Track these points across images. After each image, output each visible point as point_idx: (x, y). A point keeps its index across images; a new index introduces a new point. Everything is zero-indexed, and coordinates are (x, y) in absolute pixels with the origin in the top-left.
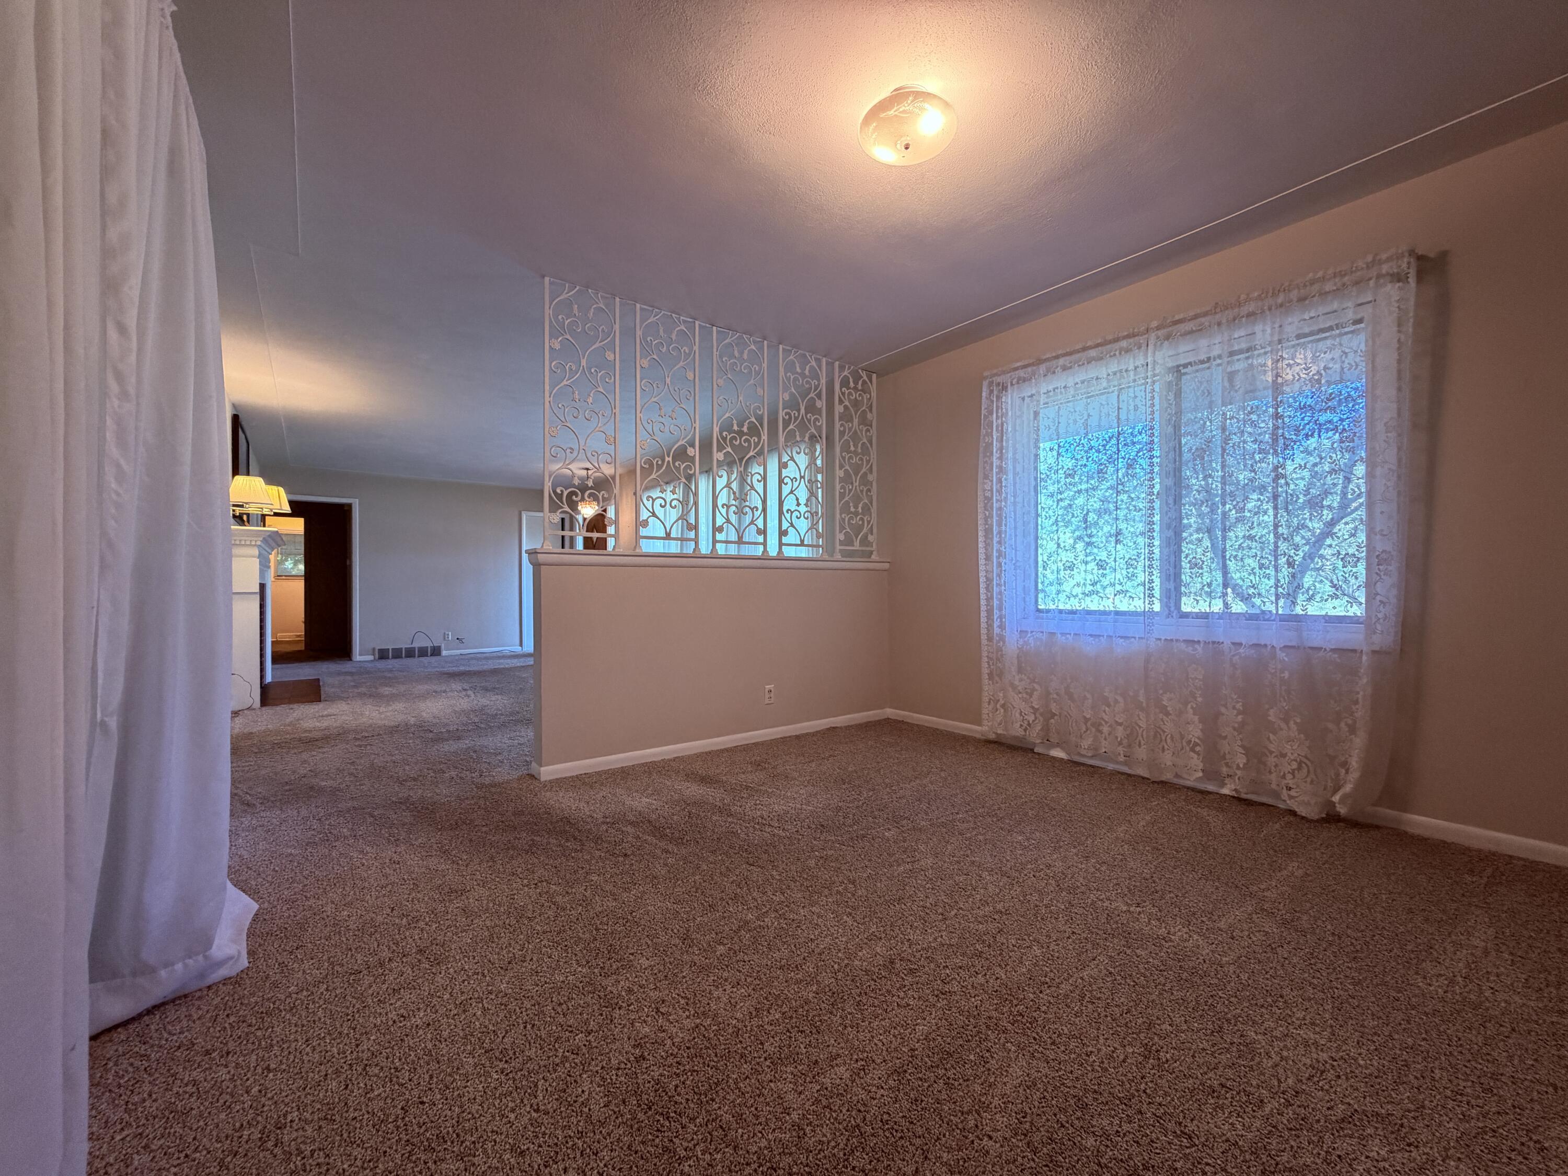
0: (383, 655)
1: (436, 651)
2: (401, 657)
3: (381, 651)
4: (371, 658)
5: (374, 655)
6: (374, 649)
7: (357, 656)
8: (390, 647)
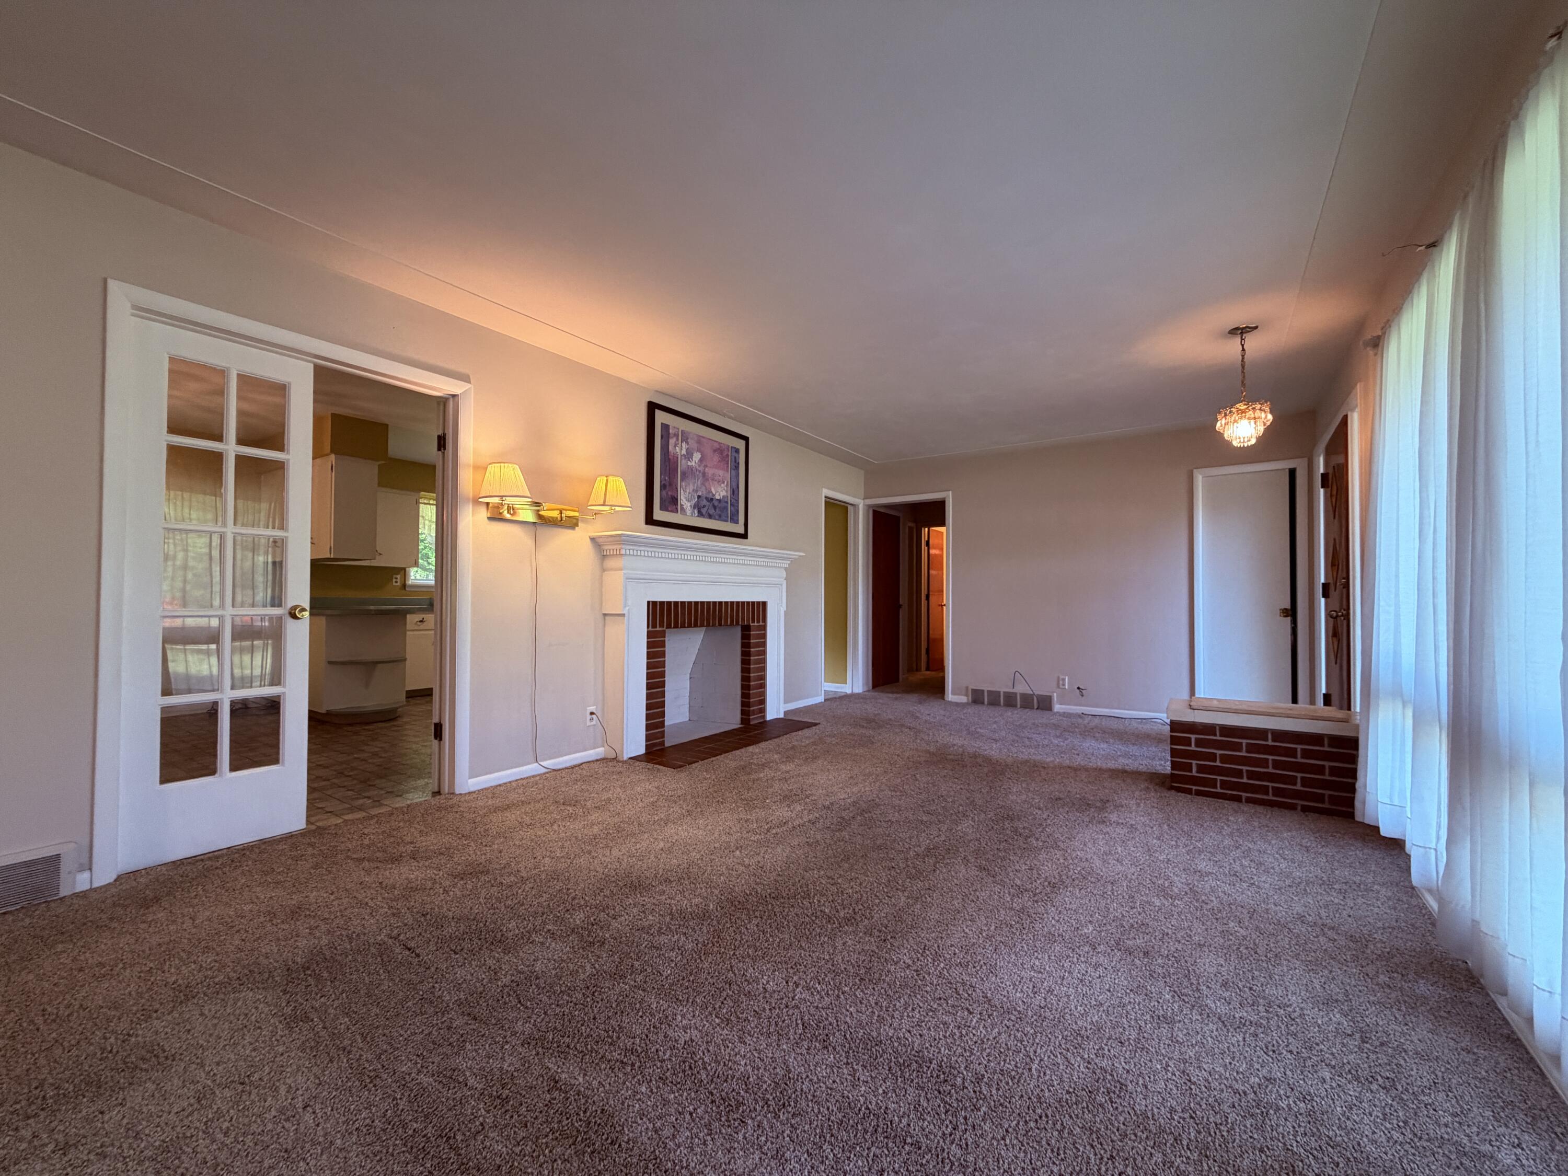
0: (977, 698)
1: (1045, 704)
2: (999, 705)
3: (975, 691)
4: (963, 699)
5: (967, 695)
6: (967, 688)
7: (950, 696)
8: (986, 687)
